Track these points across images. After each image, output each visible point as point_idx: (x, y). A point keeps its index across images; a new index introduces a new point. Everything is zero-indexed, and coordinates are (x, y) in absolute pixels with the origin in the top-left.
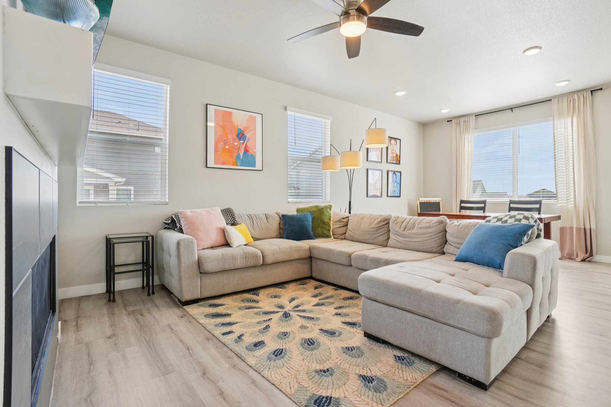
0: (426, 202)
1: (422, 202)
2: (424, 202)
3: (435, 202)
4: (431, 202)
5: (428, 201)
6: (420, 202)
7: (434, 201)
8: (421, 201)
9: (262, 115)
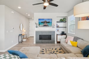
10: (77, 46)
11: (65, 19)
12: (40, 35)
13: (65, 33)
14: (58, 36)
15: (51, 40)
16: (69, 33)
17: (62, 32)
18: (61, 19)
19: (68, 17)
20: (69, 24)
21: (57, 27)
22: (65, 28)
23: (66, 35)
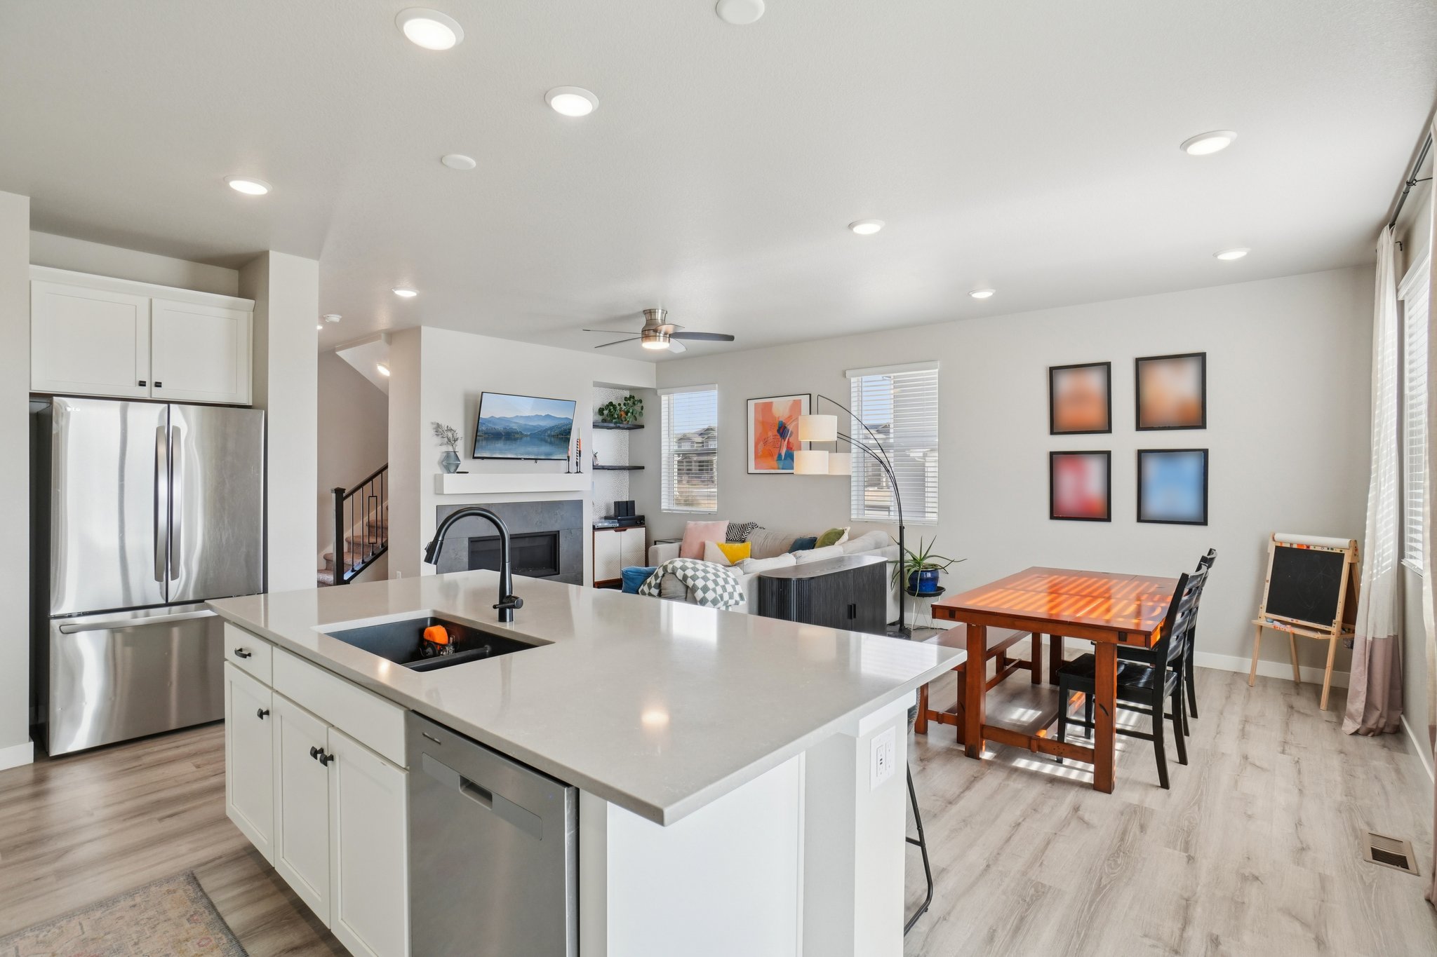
0: (1295, 546)
1: (1284, 545)
2: (1288, 546)
3: (1325, 550)
4: (1312, 548)
5: (1302, 545)
6: (1277, 547)
7: (1323, 547)
8: (1281, 543)
9: (810, 395)
11: (637, 408)
13: (638, 512)
14: (597, 533)
15: (559, 574)
16: (670, 510)
17: (617, 504)
18: (611, 404)
19: (659, 392)
20: (667, 448)
21: (596, 468)
22: (626, 473)
23: (645, 527)
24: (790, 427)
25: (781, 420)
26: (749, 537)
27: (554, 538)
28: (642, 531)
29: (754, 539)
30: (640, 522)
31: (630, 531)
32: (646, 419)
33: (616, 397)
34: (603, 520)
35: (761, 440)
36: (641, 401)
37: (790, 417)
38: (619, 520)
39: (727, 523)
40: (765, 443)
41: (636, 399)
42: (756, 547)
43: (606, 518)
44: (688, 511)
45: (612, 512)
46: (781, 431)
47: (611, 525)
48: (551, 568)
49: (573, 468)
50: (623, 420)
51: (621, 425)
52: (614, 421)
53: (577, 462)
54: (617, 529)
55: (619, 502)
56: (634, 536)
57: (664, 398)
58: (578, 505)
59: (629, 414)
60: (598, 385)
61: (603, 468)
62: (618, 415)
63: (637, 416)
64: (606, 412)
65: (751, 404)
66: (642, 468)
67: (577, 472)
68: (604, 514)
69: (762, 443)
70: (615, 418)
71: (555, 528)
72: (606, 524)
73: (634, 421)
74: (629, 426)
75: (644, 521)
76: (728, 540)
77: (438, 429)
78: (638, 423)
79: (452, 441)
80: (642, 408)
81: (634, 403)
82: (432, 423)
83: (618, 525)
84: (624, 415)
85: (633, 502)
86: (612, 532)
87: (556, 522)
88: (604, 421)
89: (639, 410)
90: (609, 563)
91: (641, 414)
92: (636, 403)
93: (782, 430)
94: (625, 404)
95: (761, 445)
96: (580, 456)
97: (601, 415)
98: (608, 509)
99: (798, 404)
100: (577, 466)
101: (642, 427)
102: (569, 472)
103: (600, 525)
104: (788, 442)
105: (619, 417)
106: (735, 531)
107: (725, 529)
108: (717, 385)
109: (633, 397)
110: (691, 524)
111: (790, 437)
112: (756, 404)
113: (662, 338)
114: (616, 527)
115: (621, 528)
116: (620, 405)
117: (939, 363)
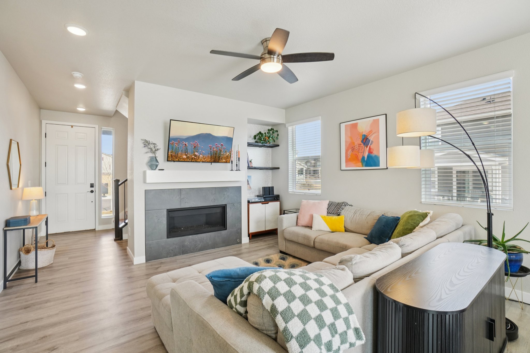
9: (386, 115)
10: (346, 231)
11: (275, 134)
12: (169, 211)
13: (276, 193)
14: (251, 205)
15: (226, 229)
16: (293, 192)
17: (264, 189)
18: (260, 133)
19: (287, 125)
20: (292, 156)
21: (249, 168)
22: (270, 171)
23: (280, 201)
24: (371, 138)
25: (364, 134)
26: (343, 212)
27: (224, 208)
28: (278, 203)
29: (346, 213)
30: (277, 198)
31: (270, 203)
32: (280, 141)
33: (264, 130)
34: (256, 197)
35: (351, 147)
36: (277, 131)
37: (371, 132)
38: (264, 197)
39: (328, 202)
40: (353, 149)
41: (274, 130)
42: (348, 219)
43: (258, 196)
44: (303, 193)
45: (261, 193)
46: (364, 142)
47: (259, 201)
48: (222, 226)
49: (235, 168)
50: (267, 141)
51: (266, 145)
52: (261, 142)
53: (237, 165)
54: (263, 203)
55: (264, 187)
56: (274, 206)
57: (290, 129)
58: (238, 189)
59: (270, 138)
60: (251, 121)
61: (255, 168)
62: (264, 139)
63: (275, 139)
64: (257, 138)
65: (343, 126)
66: (278, 168)
67: (237, 170)
68: (257, 194)
69: (350, 150)
70: (262, 141)
71: (223, 203)
72: (257, 200)
73: (273, 142)
74: (270, 145)
75: (279, 198)
76: (328, 213)
77: (146, 143)
78: (276, 143)
79: (154, 151)
80: (278, 135)
81: (273, 132)
82: (142, 140)
83: (263, 200)
84: (267, 138)
85: (273, 188)
86: (260, 204)
87: (225, 199)
88: (256, 142)
89: (276, 136)
90: (258, 222)
91: (277, 138)
92: (274, 132)
93: (365, 140)
94: (268, 133)
95: (350, 152)
96: (239, 161)
97: (254, 139)
98: (259, 192)
99: (377, 122)
100: (237, 166)
101: (278, 146)
102: (232, 170)
103: (253, 200)
104: (370, 148)
105: (265, 140)
106: (333, 207)
107: (327, 206)
108: (320, 117)
109: (273, 129)
110: (304, 202)
111: (371, 145)
112: (346, 126)
113: (275, 59)
114: (263, 202)
115: (266, 202)
116: (265, 133)
117: (514, 71)
